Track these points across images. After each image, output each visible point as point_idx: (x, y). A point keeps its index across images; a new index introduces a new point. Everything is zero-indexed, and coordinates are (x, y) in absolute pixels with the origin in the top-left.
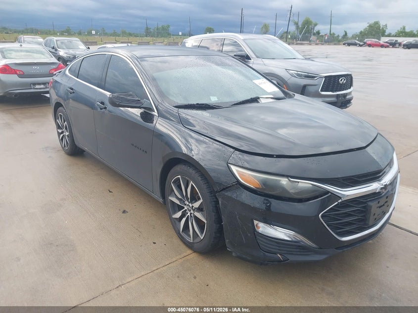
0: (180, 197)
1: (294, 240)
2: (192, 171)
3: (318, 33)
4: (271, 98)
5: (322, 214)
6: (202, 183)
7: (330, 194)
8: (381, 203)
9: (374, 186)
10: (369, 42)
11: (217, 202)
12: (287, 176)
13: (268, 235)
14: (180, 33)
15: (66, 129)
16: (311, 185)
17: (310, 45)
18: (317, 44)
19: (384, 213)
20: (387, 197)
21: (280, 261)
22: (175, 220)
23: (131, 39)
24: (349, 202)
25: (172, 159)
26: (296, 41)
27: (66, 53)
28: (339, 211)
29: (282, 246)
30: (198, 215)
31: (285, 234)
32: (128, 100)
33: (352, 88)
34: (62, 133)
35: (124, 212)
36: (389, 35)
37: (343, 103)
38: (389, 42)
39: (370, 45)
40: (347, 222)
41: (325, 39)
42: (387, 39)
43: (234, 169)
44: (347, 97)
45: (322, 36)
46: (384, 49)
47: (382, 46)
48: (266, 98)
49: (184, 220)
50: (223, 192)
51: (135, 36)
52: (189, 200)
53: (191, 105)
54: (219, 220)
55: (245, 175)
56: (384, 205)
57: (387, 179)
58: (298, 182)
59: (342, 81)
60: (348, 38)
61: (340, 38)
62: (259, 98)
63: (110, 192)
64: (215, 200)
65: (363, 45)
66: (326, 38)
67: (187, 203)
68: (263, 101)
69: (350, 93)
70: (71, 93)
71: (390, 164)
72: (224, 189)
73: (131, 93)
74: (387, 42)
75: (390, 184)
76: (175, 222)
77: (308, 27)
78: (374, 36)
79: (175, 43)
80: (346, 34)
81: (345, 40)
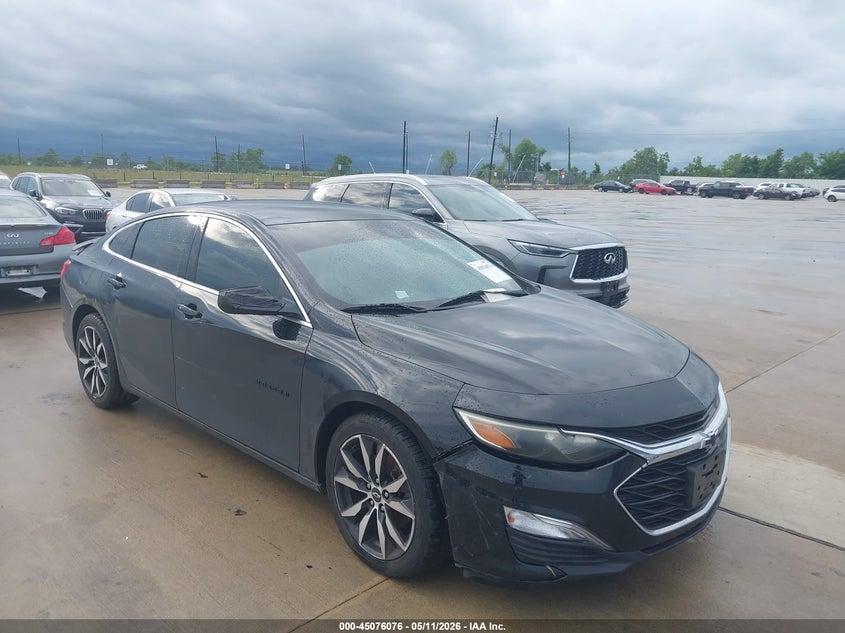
0: (358, 475)
1: (574, 537)
2: (384, 425)
3: (547, 167)
4: (503, 293)
5: (618, 490)
6: (405, 445)
7: (628, 454)
8: (709, 468)
9: (695, 439)
10: (640, 185)
11: (435, 479)
12: (558, 427)
13: (529, 532)
14: (288, 166)
15: (101, 356)
16: (595, 441)
17: (534, 189)
18: (546, 188)
19: (714, 485)
20: (716, 458)
21: (551, 578)
22: (346, 521)
23: (187, 175)
24: (659, 467)
25: (343, 404)
26: (508, 182)
27: (61, 205)
28: (644, 483)
29: (553, 549)
30: (397, 506)
31: (559, 528)
32: (256, 301)
33: (626, 271)
34: (91, 364)
35: (239, 512)
36: (674, 173)
37: (614, 297)
38: (675, 184)
39: (641, 191)
40: (657, 502)
41: (560, 178)
42: (670, 180)
43: (465, 416)
44: (621, 287)
45: (555, 173)
46: (667, 197)
47: (663, 192)
48: (496, 293)
49: (366, 518)
50: (446, 460)
51: (192, 170)
52: (378, 480)
53: (371, 306)
54: (439, 512)
55: (485, 428)
56: (712, 471)
57: (713, 427)
58: (574, 435)
59: (609, 259)
60: (601, 176)
61: (588, 176)
62: (483, 293)
63: (202, 476)
64: (431, 475)
65: (630, 189)
66: (563, 176)
67: (373, 486)
68: (491, 299)
69: (623, 280)
70: (117, 288)
71: (715, 402)
72: (448, 454)
73: (259, 287)
74: (670, 185)
75: (719, 435)
76: (346, 524)
77: (528, 156)
78: (646, 174)
79: (277, 184)
80: (598, 169)
81: (597, 181)
